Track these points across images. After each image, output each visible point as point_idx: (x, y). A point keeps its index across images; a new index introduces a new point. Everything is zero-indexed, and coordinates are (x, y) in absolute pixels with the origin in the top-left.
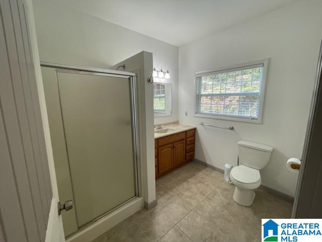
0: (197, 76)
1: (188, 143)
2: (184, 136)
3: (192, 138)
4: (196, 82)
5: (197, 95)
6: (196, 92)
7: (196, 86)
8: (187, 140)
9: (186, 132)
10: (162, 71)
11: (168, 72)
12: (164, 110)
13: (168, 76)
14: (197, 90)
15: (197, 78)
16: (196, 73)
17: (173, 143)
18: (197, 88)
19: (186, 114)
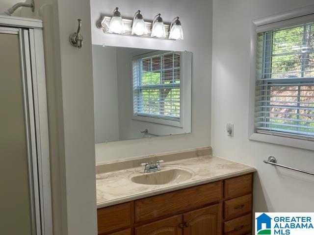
0: (259, 30)
1: (231, 212)
2: (217, 194)
3: (244, 199)
4: (257, 46)
5: (257, 82)
6: (257, 74)
7: (257, 56)
8: (228, 203)
9: (223, 182)
10: (160, 20)
11: (178, 23)
12: (178, 119)
13: (177, 32)
14: (257, 68)
15: (259, 34)
16: (257, 23)
17: (182, 212)
18: (257, 62)
19: (230, 132)
